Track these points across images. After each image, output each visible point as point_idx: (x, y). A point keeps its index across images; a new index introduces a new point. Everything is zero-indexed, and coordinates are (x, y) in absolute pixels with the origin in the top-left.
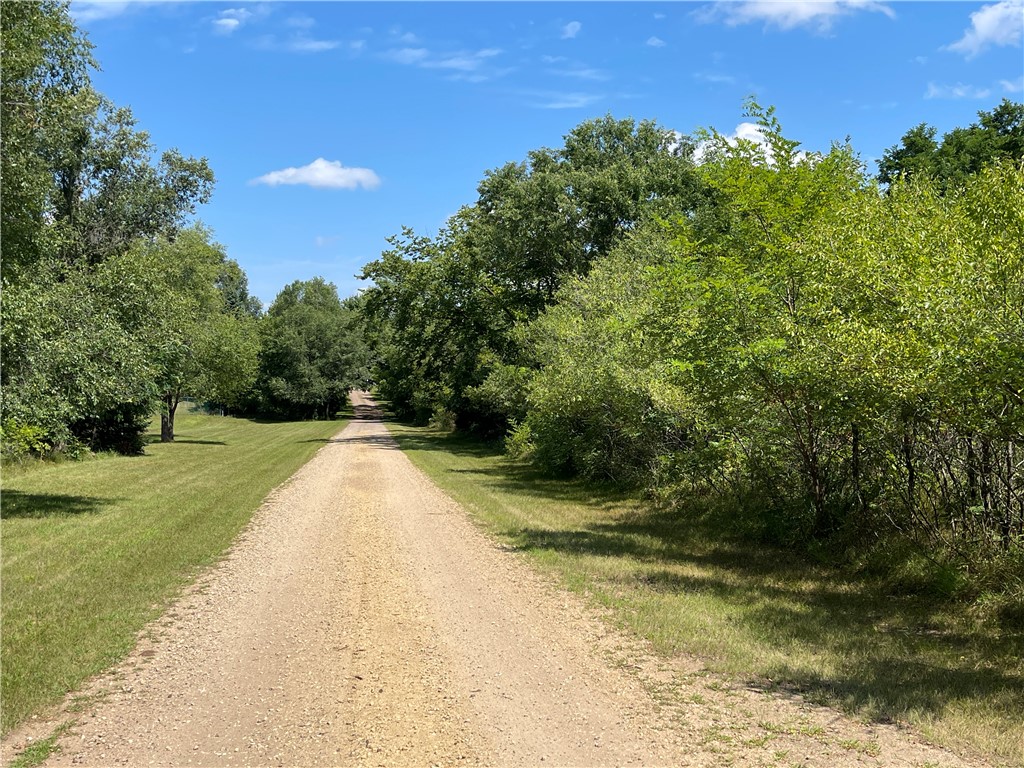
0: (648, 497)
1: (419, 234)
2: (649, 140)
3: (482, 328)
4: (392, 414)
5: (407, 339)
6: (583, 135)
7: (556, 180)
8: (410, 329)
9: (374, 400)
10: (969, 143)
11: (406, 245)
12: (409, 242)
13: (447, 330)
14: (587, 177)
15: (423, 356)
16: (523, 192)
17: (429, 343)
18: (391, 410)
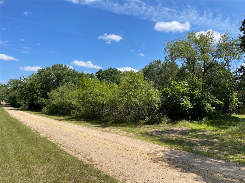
0: (71, 116)
1: (25, 77)
2: (65, 68)
3: (35, 92)
4: (10, 106)
5: (21, 94)
6: (55, 65)
7: (51, 72)
8: (22, 92)
9: (6, 103)
10: (106, 72)
11: (23, 79)
12: (23, 78)
13: (28, 92)
14: (56, 72)
15: (24, 96)
16: (46, 73)
17: (25, 94)
18: (10, 105)
